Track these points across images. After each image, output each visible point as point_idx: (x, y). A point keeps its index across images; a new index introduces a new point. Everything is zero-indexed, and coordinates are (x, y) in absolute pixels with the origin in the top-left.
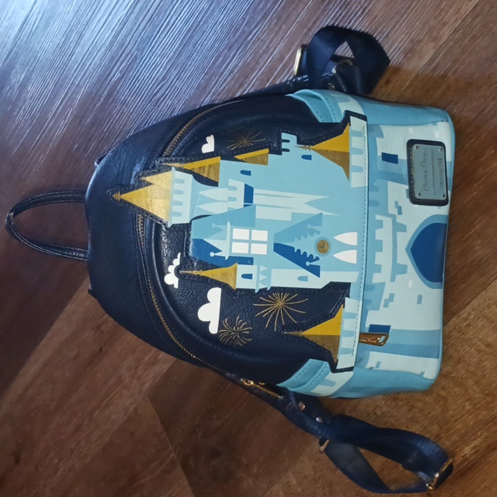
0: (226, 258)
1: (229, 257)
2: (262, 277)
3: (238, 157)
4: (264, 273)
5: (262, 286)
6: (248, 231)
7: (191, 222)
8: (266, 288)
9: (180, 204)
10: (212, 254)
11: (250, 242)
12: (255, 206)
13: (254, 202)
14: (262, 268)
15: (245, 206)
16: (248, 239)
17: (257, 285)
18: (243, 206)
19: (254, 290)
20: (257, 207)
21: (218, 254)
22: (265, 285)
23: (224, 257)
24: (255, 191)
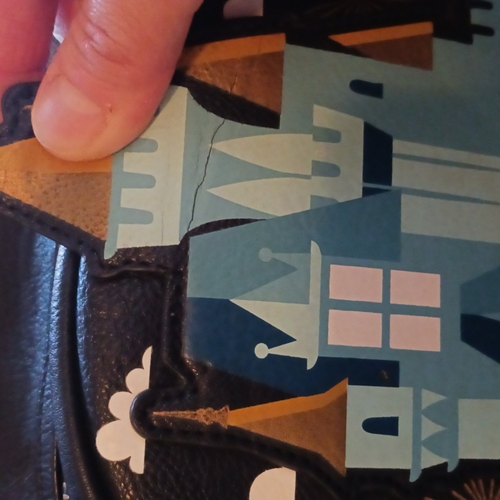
0: (310, 365)
1: (319, 359)
2: (429, 428)
3: (344, 39)
4: (435, 413)
5: (430, 460)
6: (380, 272)
7: (185, 240)
8: (445, 465)
9: (148, 182)
10: (261, 351)
11: (386, 309)
12: (399, 192)
13: (396, 182)
14: (430, 398)
15: (366, 192)
16: (379, 299)
17: (417, 455)
18: (358, 194)
19: (406, 473)
20: (404, 198)
21: (280, 350)
22: (441, 455)
23: (304, 361)
24: (398, 146)
